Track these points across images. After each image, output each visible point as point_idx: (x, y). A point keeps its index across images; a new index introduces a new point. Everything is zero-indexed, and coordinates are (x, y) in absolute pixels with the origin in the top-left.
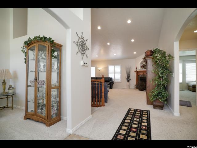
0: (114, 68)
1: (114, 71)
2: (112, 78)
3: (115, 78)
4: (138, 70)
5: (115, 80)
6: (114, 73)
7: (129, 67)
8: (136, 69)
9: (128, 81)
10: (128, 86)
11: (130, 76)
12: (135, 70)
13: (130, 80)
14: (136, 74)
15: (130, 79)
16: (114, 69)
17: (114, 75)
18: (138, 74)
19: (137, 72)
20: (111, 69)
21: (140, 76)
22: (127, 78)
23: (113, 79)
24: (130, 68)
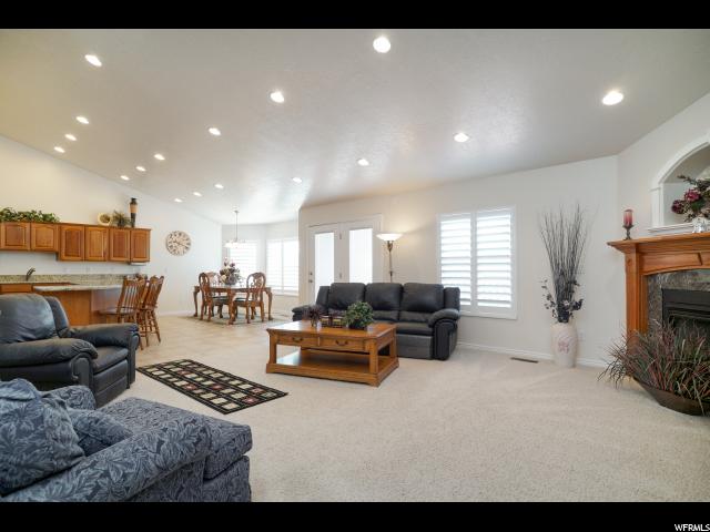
0: (474, 229)
1: (474, 250)
2: (456, 291)
3: (474, 292)
4: (639, 234)
5: (475, 300)
6: (474, 258)
7: (570, 218)
8: (628, 225)
9: (564, 315)
10: (563, 346)
11: (579, 279)
12: (620, 236)
13: (578, 306)
14: (628, 262)
15: (576, 298)
16: (474, 237)
17: (474, 272)
18: (641, 263)
19: (638, 252)
20: (455, 234)
21: (663, 281)
22: (552, 291)
23: (462, 296)
24: (578, 219)
